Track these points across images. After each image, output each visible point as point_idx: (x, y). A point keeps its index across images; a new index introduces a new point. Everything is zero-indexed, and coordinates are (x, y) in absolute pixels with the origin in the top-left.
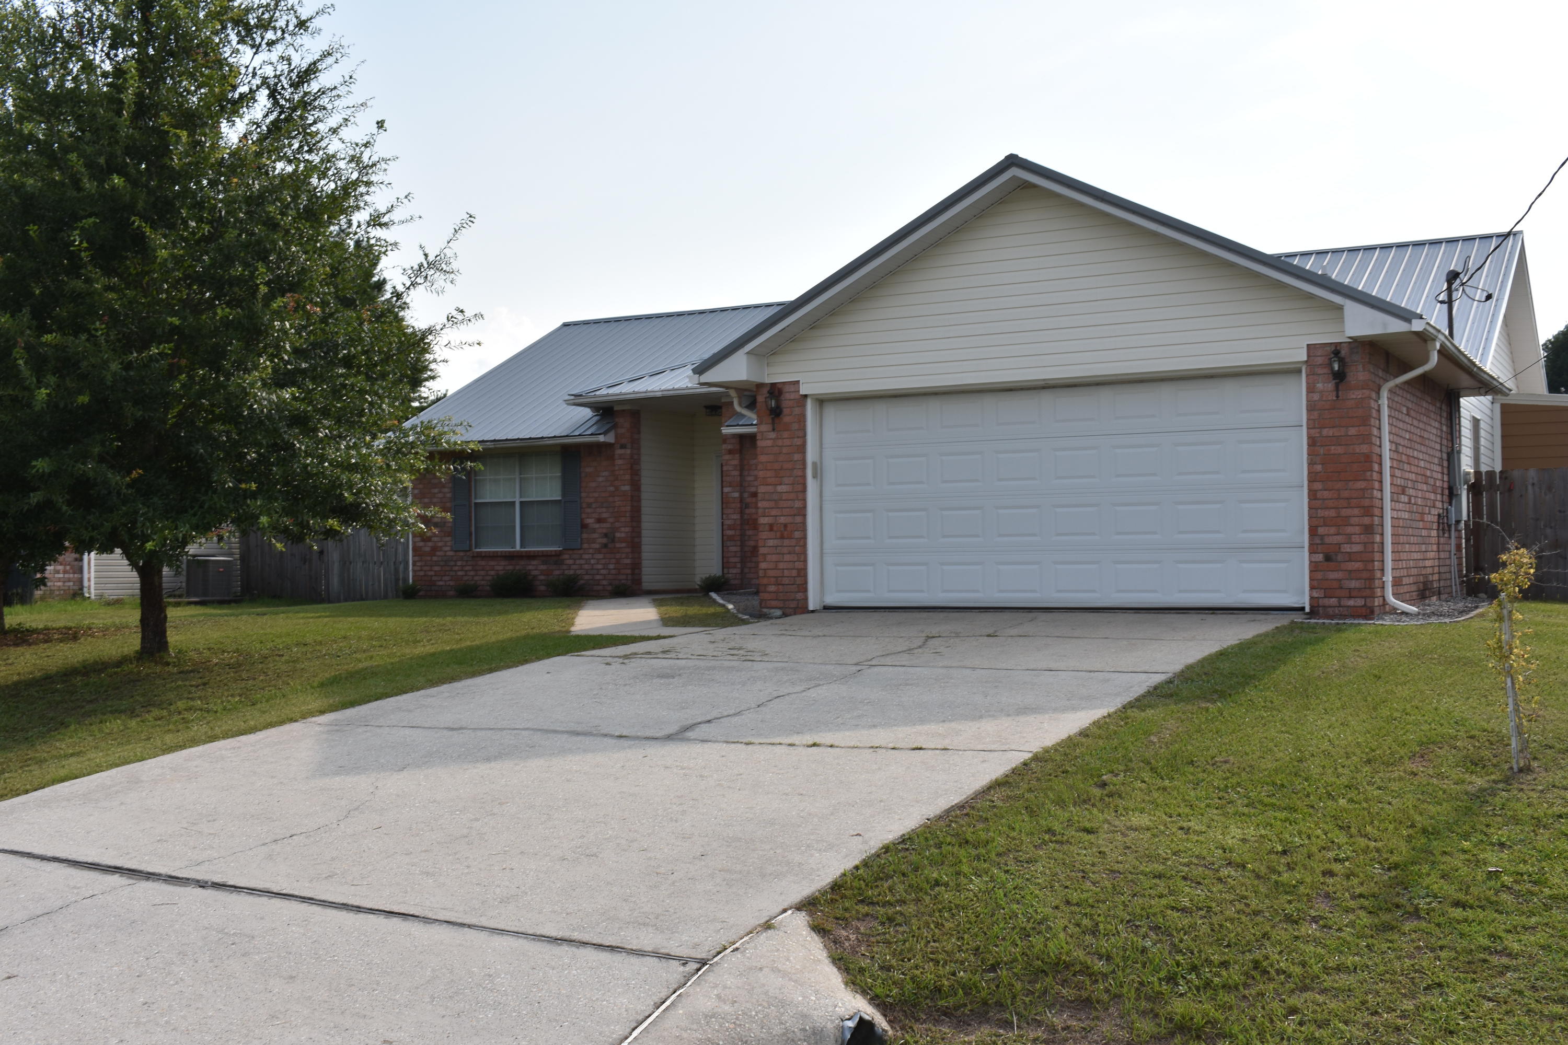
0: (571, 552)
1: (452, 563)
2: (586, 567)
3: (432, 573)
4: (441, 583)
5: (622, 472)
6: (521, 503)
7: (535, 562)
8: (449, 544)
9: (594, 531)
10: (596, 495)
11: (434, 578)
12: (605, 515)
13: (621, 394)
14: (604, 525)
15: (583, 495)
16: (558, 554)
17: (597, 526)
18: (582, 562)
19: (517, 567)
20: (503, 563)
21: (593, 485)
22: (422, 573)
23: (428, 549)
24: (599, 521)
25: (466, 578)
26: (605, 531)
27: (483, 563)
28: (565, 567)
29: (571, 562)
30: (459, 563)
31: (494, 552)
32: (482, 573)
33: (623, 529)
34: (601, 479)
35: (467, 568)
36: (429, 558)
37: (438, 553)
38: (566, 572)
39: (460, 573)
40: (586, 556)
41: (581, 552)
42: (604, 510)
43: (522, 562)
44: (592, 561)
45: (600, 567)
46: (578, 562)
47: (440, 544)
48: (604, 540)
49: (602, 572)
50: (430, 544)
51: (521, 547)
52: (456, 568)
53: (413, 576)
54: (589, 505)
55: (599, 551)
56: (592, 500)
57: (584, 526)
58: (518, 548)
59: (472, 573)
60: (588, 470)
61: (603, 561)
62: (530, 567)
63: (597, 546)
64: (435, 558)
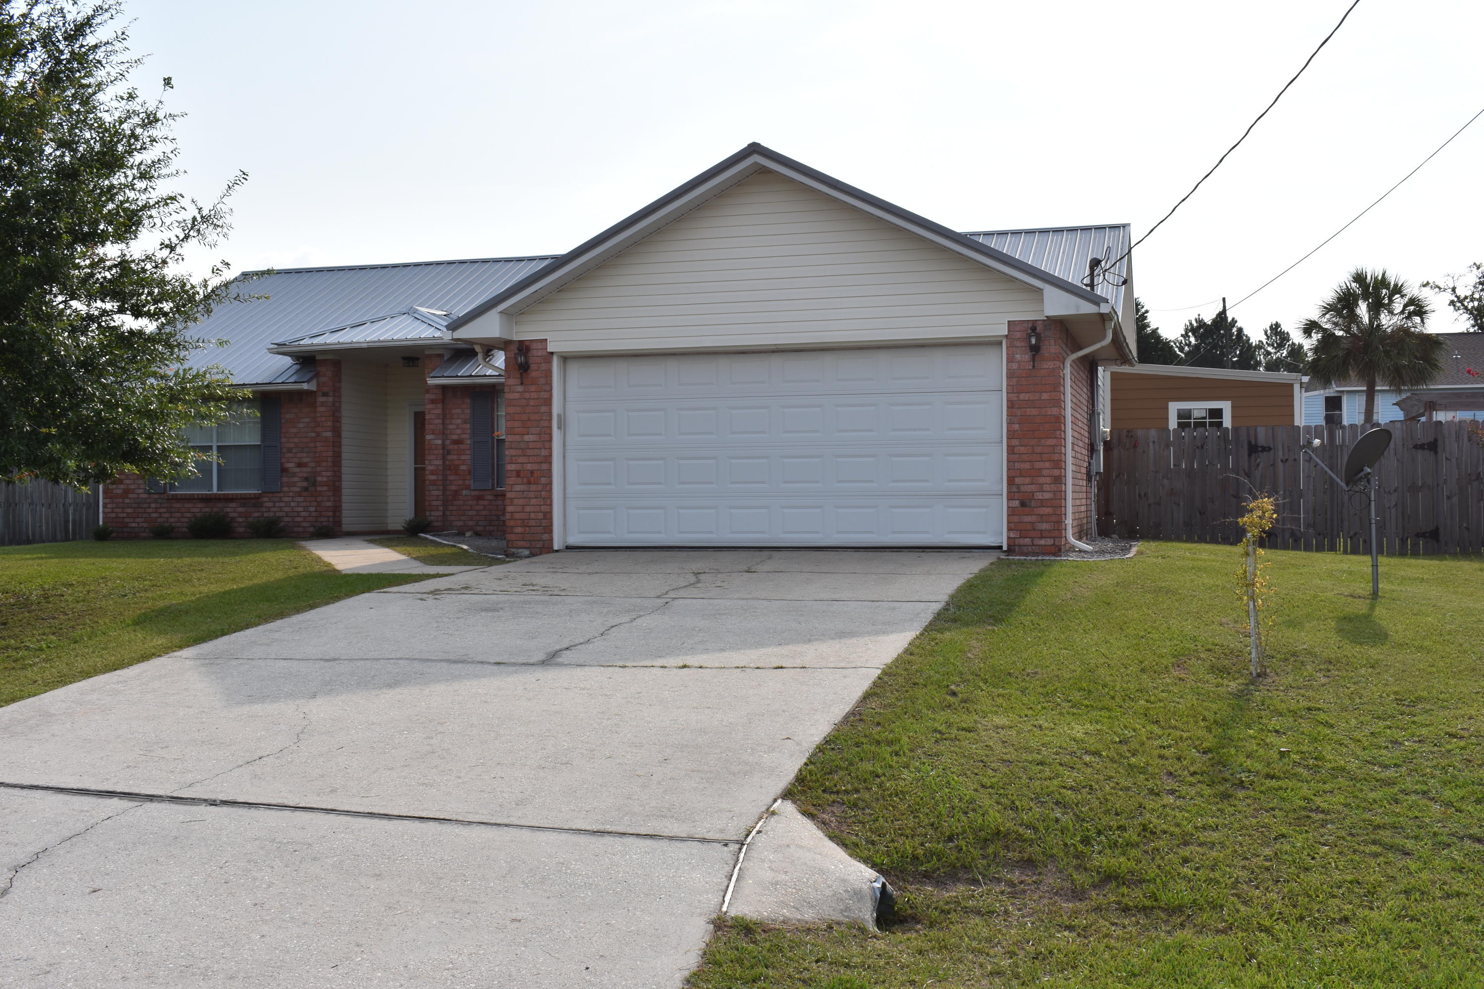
0: (270, 495)
1: (146, 505)
2: (286, 509)
3: (125, 515)
4: (133, 525)
5: (323, 419)
6: (218, 446)
7: (233, 505)
8: (142, 486)
9: (294, 475)
10: (297, 440)
11: (127, 520)
12: (305, 460)
13: (326, 344)
14: (305, 469)
15: (283, 440)
16: (257, 497)
17: (297, 470)
18: (282, 504)
19: (215, 510)
20: (200, 505)
21: (294, 430)
22: (114, 515)
23: (119, 491)
24: (300, 465)
25: (159, 520)
26: (305, 475)
27: (179, 505)
28: (264, 509)
29: (270, 504)
30: (153, 505)
31: (190, 495)
32: (178, 515)
33: (324, 473)
34: (301, 425)
35: (162, 510)
36: (121, 500)
37: (131, 496)
38: (266, 515)
39: (154, 515)
40: (286, 499)
41: (281, 495)
42: (305, 455)
43: (220, 505)
44: (293, 504)
45: (300, 509)
46: (277, 504)
47: (132, 487)
48: (305, 484)
49: (302, 514)
50: (122, 486)
51: (218, 489)
52: (150, 510)
53: (104, 518)
54: (290, 450)
55: (299, 494)
56: (292, 445)
57: (284, 470)
58: (215, 491)
59: (167, 515)
60: (288, 416)
61: (304, 504)
62: (228, 510)
63: (298, 489)
64: (127, 501)
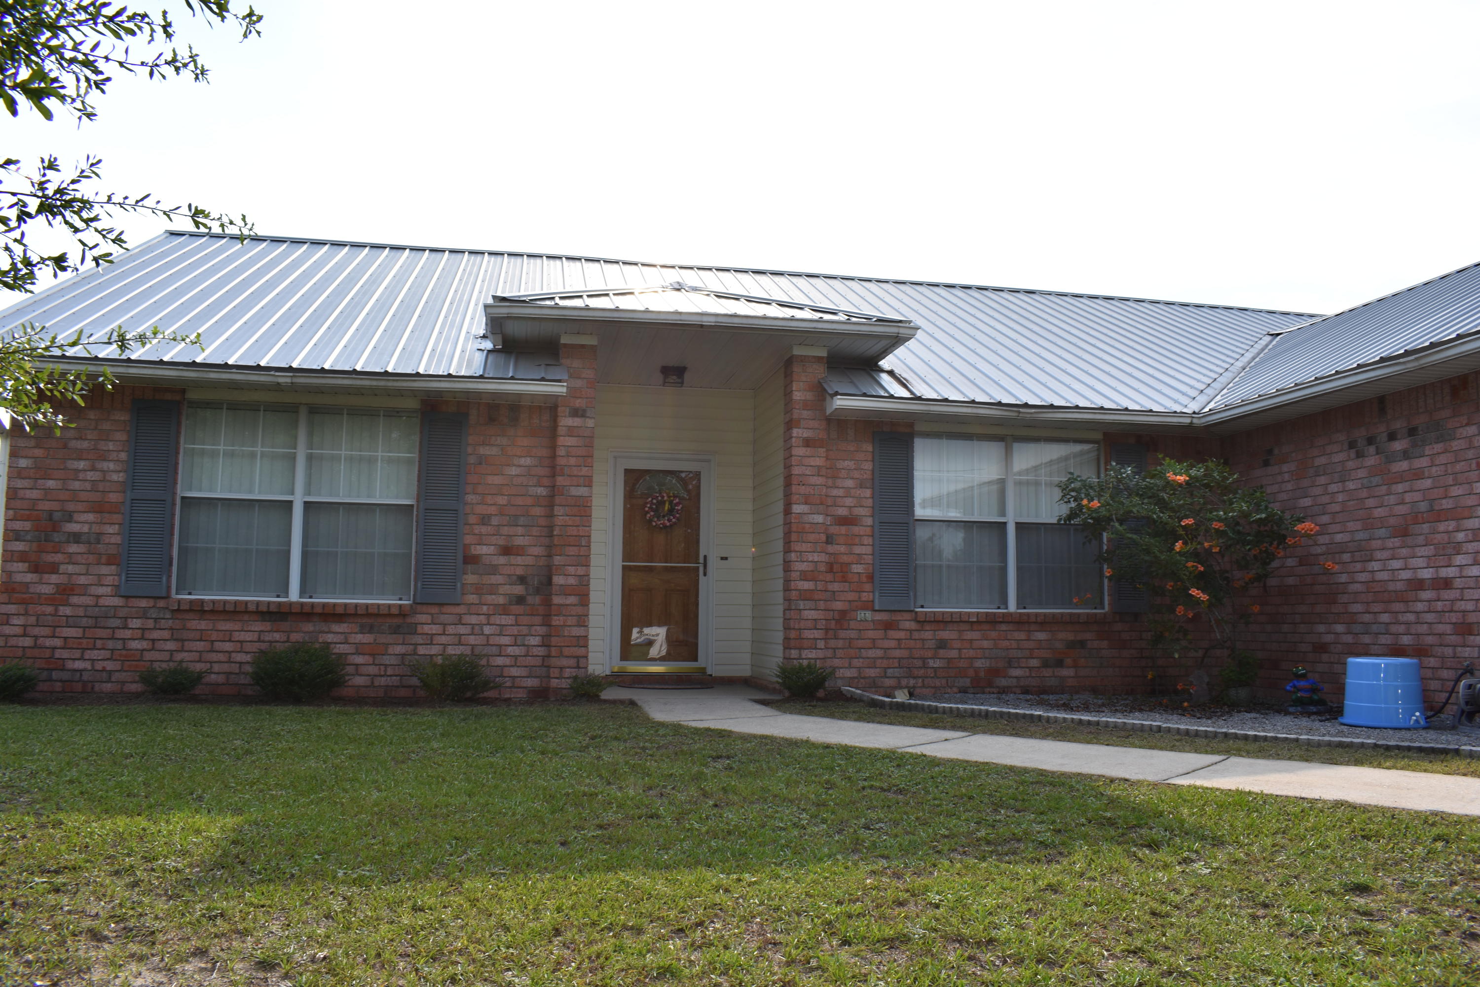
0: (434, 610)
1: (116, 623)
2: (472, 640)
3: (58, 642)
4: (79, 665)
5: (572, 461)
6: (307, 505)
7: (342, 627)
8: (109, 580)
9: (494, 570)
10: (502, 500)
11: (65, 654)
12: (519, 541)
13: (617, 310)
14: (519, 560)
15: (470, 498)
16: (402, 613)
17: (502, 560)
18: (462, 630)
19: (295, 637)
20: (258, 626)
21: (497, 480)
22: (27, 642)
23: (47, 589)
24: (506, 551)
25: (148, 656)
26: (520, 571)
27: (203, 625)
28: (418, 639)
29: (435, 629)
30: (135, 623)
31: (236, 603)
32: (200, 645)
33: (571, 570)
34: (513, 471)
35: (156, 635)
36: (49, 609)
37: (75, 600)
38: (422, 650)
39: (135, 645)
40: (474, 620)
41: (461, 610)
42: (520, 530)
43: (309, 627)
44: (487, 630)
45: (505, 640)
46: (451, 629)
47: (82, 580)
48: (519, 590)
49: (510, 650)
50: (54, 578)
51: (303, 592)
52: (127, 634)
54: (484, 520)
55: (504, 610)
56: (492, 510)
57: (471, 560)
58: (294, 595)
59: (171, 645)
60: (484, 451)
61: (515, 630)
62: (330, 638)
63: (501, 600)
64: (68, 611)
